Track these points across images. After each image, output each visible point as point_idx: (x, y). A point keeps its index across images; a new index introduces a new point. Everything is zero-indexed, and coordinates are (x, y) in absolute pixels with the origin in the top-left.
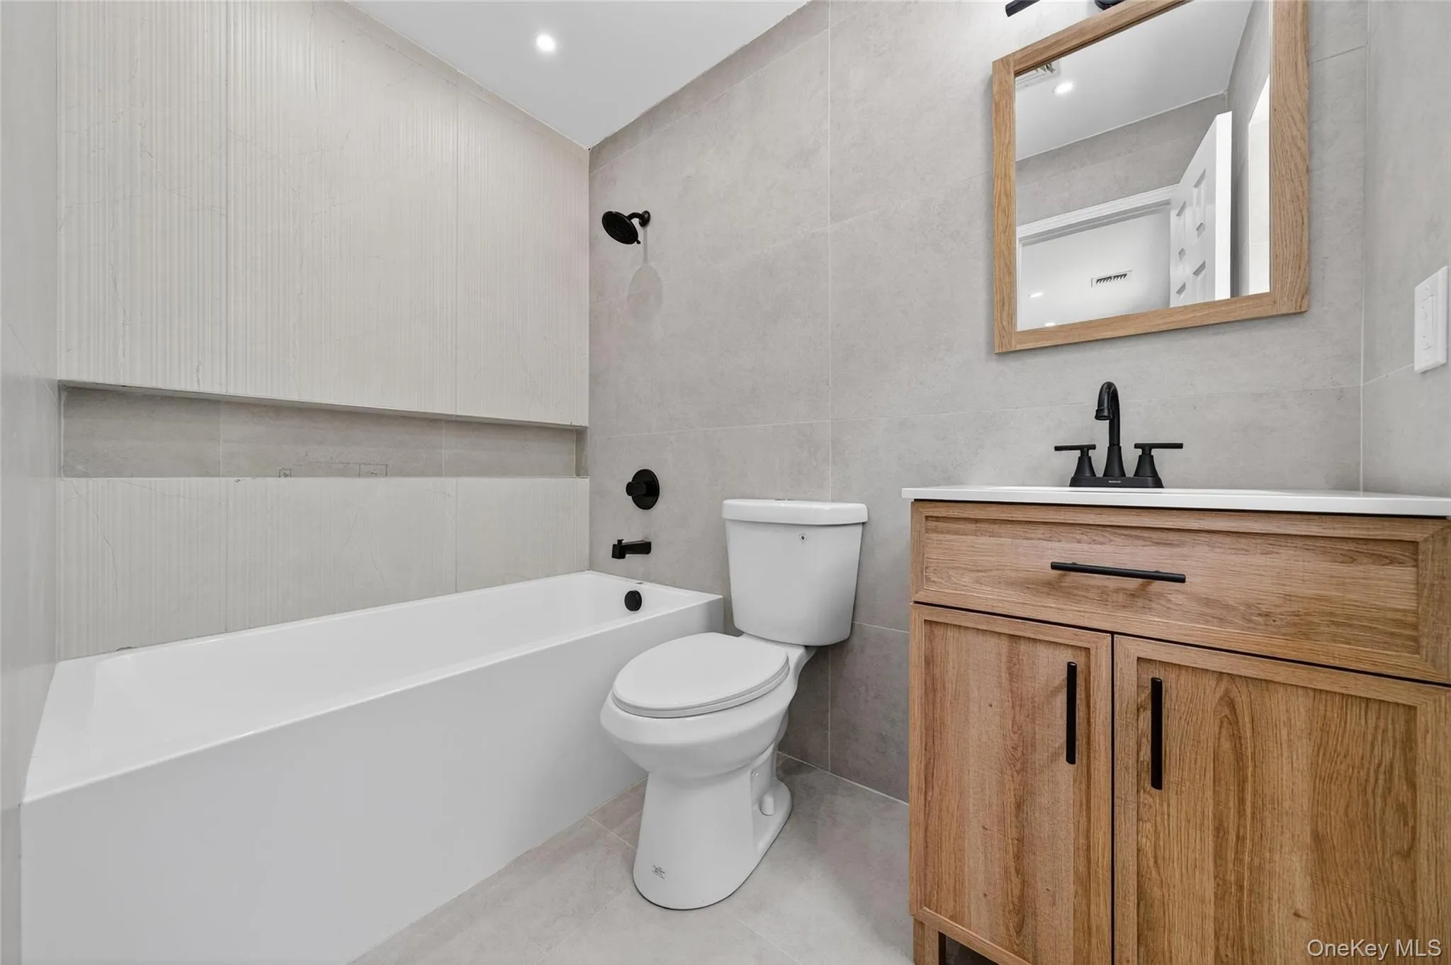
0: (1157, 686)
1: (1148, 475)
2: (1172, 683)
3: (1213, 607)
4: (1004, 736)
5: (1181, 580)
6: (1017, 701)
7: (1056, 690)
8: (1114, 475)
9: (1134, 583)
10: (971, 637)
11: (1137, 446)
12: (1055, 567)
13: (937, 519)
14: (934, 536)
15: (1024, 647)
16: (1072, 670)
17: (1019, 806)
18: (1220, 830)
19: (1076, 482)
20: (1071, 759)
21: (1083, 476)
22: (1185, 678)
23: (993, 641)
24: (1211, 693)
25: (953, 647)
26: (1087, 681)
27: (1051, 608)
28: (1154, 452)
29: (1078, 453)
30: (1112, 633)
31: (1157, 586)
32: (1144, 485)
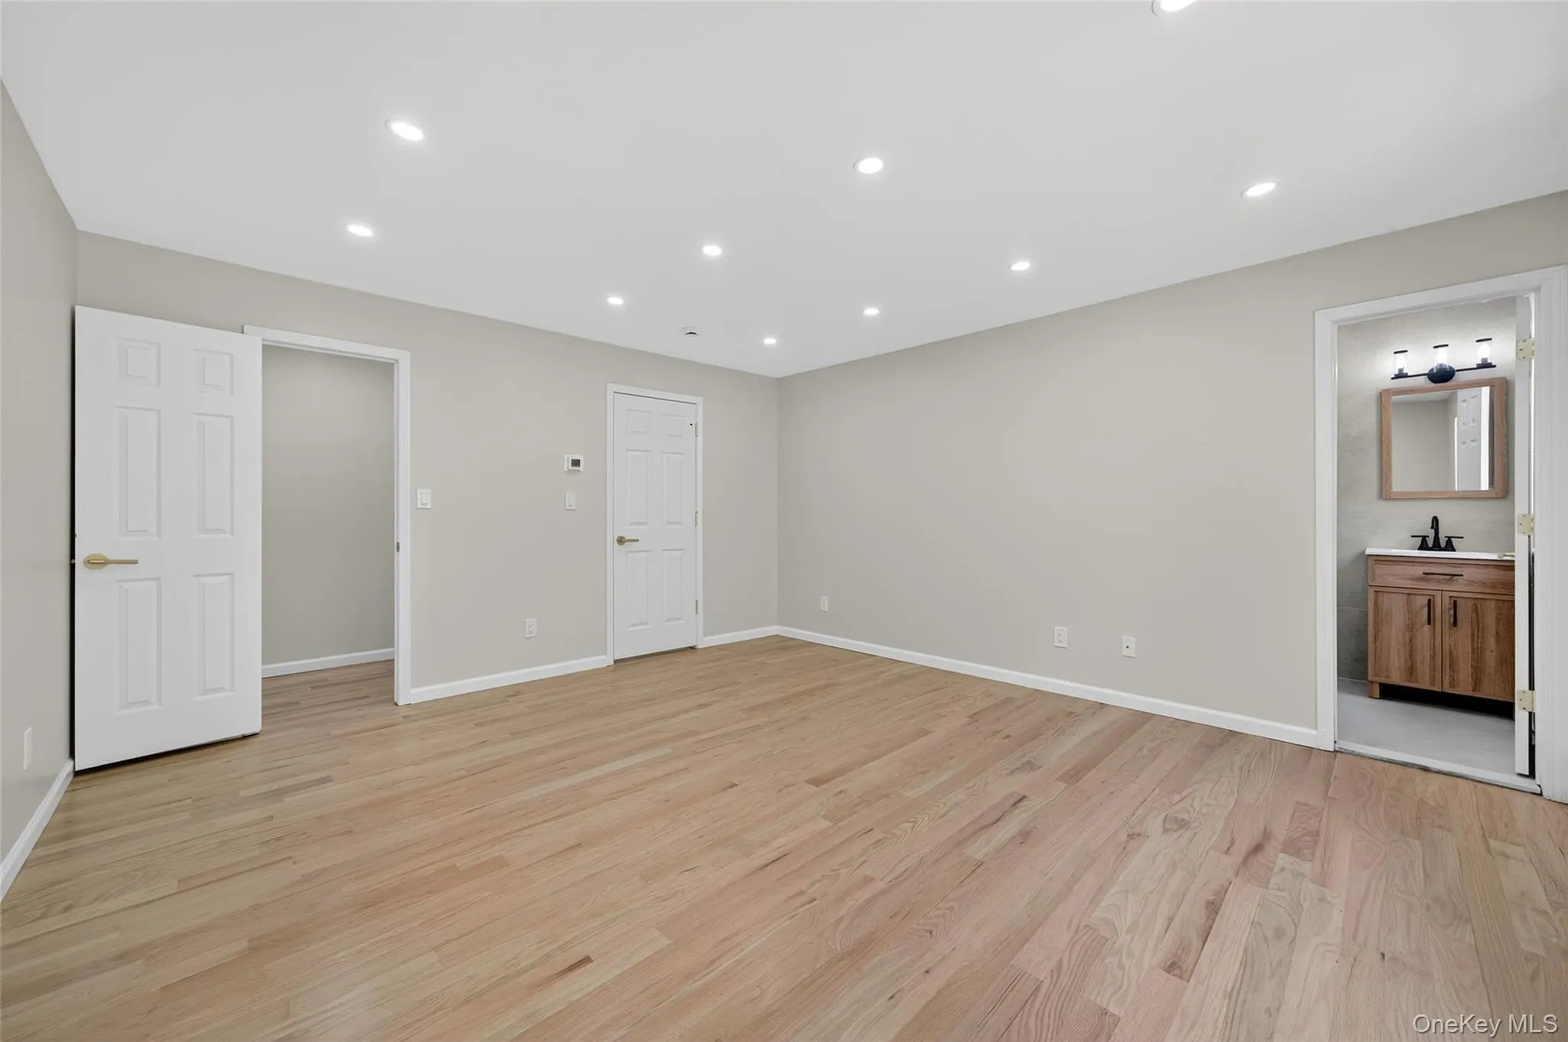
0: (1455, 602)
1: (1450, 547)
2: (1459, 601)
3: (1471, 582)
4: (1405, 621)
5: (1462, 575)
6: (1410, 612)
7: (1424, 607)
8: (1437, 546)
9: (1448, 577)
10: (1393, 595)
11: (1446, 537)
12: (1424, 573)
13: (1378, 560)
14: (1377, 566)
15: (1412, 596)
16: (1429, 600)
17: (1411, 640)
18: (1473, 636)
19: (1420, 548)
20: (1429, 623)
21: (1423, 547)
22: (1463, 601)
23: (1400, 595)
24: (1471, 603)
25: (1385, 601)
26: (1434, 604)
27: (1422, 585)
28: (1452, 539)
29: (1421, 538)
30: (1442, 591)
31: (1455, 577)
32: (1449, 551)
